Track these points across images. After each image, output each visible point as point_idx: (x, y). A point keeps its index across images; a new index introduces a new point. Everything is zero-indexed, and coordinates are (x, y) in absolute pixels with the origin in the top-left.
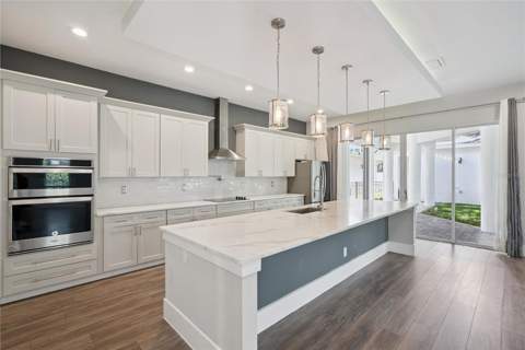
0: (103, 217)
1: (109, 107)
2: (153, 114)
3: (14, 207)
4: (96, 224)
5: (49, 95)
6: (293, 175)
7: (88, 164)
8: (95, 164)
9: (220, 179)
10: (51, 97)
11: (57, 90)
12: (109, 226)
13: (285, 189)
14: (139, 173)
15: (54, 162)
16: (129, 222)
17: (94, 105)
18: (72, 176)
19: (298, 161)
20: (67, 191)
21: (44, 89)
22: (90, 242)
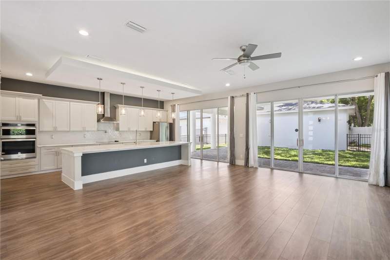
0: (40, 147)
1: (44, 100)
2: (66, 102)
3: (3, 142)
4: (37, 150)
5: (16, 98)
6: (152, 130)
7: (33, 125)
8: (37, 125)
9: (106, 132)
10: (17, 99)
11: (20, 96)
12: (43, 151)
13: (149, 137)
14: (59, 129)
15: (19, 125)
16: (53, 150)
17: (36, 101)
18: (27, 130)
19: (154, 122)
20: (24, 136)
21: (15, 96)
22: (35, 157)
